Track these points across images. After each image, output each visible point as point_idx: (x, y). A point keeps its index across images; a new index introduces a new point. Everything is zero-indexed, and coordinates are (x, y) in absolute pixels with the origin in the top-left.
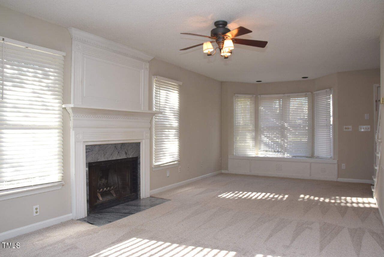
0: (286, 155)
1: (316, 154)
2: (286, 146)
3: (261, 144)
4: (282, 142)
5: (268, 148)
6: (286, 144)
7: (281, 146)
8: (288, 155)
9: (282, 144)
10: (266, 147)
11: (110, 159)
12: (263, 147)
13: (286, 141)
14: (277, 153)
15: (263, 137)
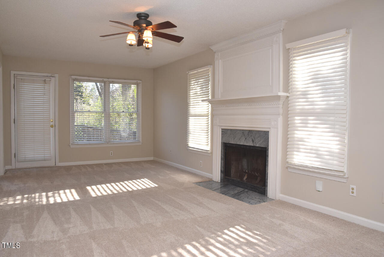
11: (238, 143)
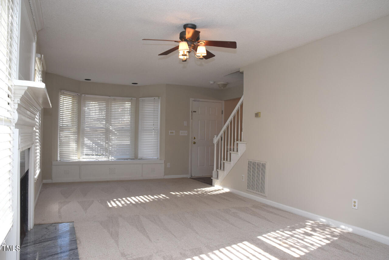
0: (110, 158)
1: (140, 156)
2: (110, 149)
3: (84, 147)
4: (107, 145)
5: (92, 152)
6: (110, 147)
7: (106, 150)
8: (113, 158)
9: (107, 147)
10: (90, 151)
12: (86, 151)
13: (110, 144)
14: (101, 157)
15: (86, 140)
